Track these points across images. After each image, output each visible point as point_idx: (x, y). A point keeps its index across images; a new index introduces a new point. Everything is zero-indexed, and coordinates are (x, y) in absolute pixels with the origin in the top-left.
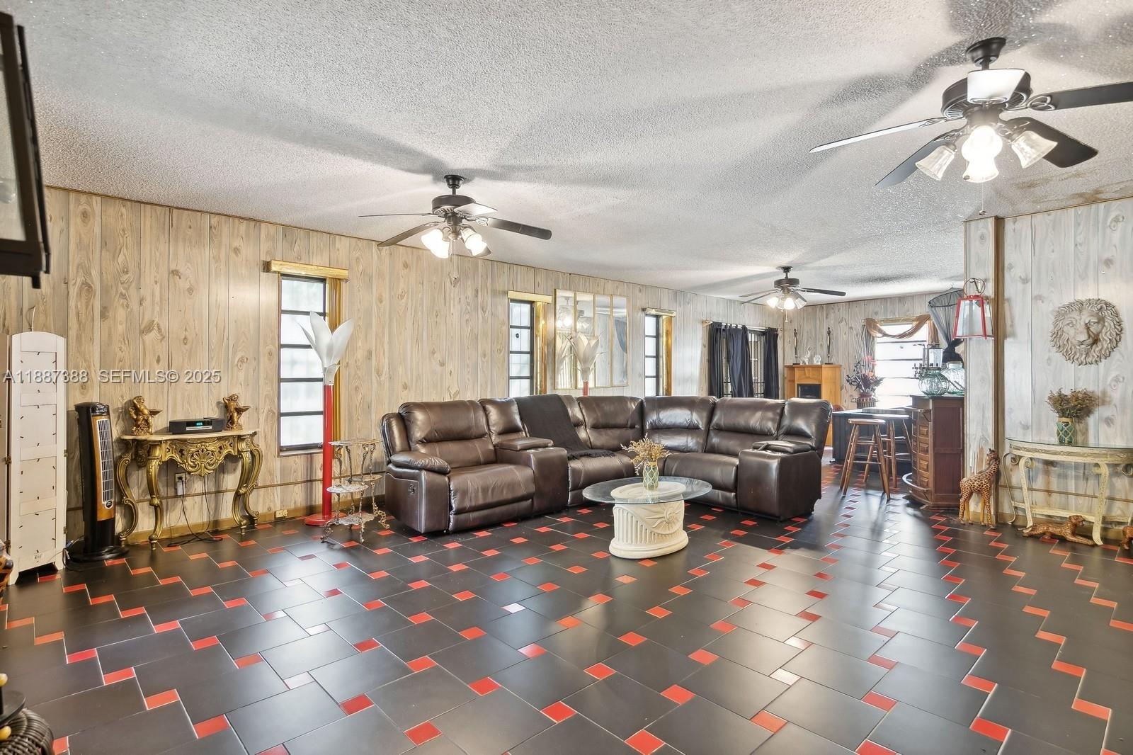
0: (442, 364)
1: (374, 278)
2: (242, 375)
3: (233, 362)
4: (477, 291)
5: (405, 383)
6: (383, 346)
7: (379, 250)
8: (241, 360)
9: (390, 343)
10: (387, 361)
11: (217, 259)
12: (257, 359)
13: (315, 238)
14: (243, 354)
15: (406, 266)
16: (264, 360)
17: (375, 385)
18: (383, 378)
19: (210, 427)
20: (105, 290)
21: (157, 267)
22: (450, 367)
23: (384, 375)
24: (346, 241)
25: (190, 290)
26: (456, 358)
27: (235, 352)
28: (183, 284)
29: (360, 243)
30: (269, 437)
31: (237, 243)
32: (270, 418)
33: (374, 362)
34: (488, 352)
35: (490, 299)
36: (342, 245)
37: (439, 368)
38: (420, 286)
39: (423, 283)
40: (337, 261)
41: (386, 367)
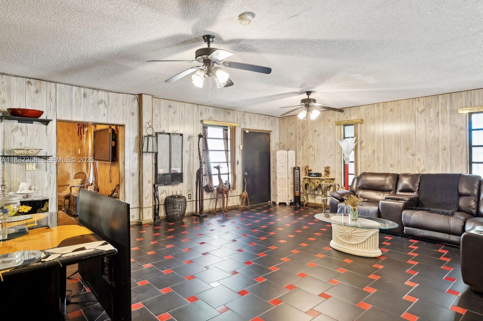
0: (413, 155)
1: (376, 120)
2: (331, 160)
3: (329, 156)
4: (438, 113)
5: (391, 164)
6: (380, 148)
7: (378, 107)
8: (331, 155)
9: (384, 146)
10: (382, 154)
11: (324, 125)
12: (335, 155)
13: (352, 109)
14: (331, 153)
15: (391, 110)
16: (337, 155)
17: (377, 164)
18: (380, 162)
19: (316, 175)
20: (303, 137)
21: (312, 130)
22: (418, 156)
23: (380, 160)
24: (364, 107)
25: (319, 135)
26: (423, 150)
27: (329, 153)
28: (317, 134)
29: (370, 107)
30: (339, 181)
31: (329, 118)
32: (339, 175)
33: (376, 155)
34: (448, 147)
35: (449, 117)
36: (362, 109)
37: (411, 157)
38: (399, 118)
39: (401, 117)
40: (361, 116)
41: (382, 157)
